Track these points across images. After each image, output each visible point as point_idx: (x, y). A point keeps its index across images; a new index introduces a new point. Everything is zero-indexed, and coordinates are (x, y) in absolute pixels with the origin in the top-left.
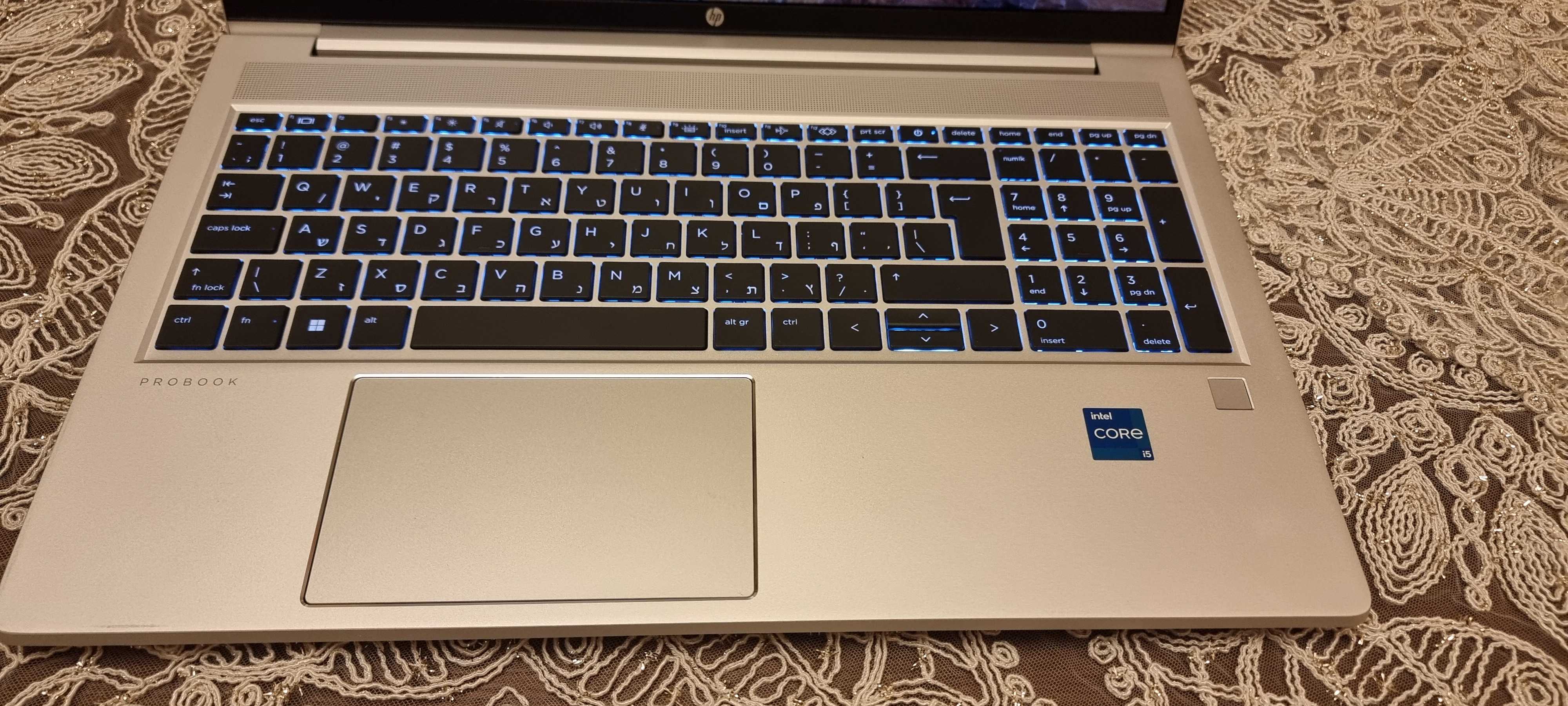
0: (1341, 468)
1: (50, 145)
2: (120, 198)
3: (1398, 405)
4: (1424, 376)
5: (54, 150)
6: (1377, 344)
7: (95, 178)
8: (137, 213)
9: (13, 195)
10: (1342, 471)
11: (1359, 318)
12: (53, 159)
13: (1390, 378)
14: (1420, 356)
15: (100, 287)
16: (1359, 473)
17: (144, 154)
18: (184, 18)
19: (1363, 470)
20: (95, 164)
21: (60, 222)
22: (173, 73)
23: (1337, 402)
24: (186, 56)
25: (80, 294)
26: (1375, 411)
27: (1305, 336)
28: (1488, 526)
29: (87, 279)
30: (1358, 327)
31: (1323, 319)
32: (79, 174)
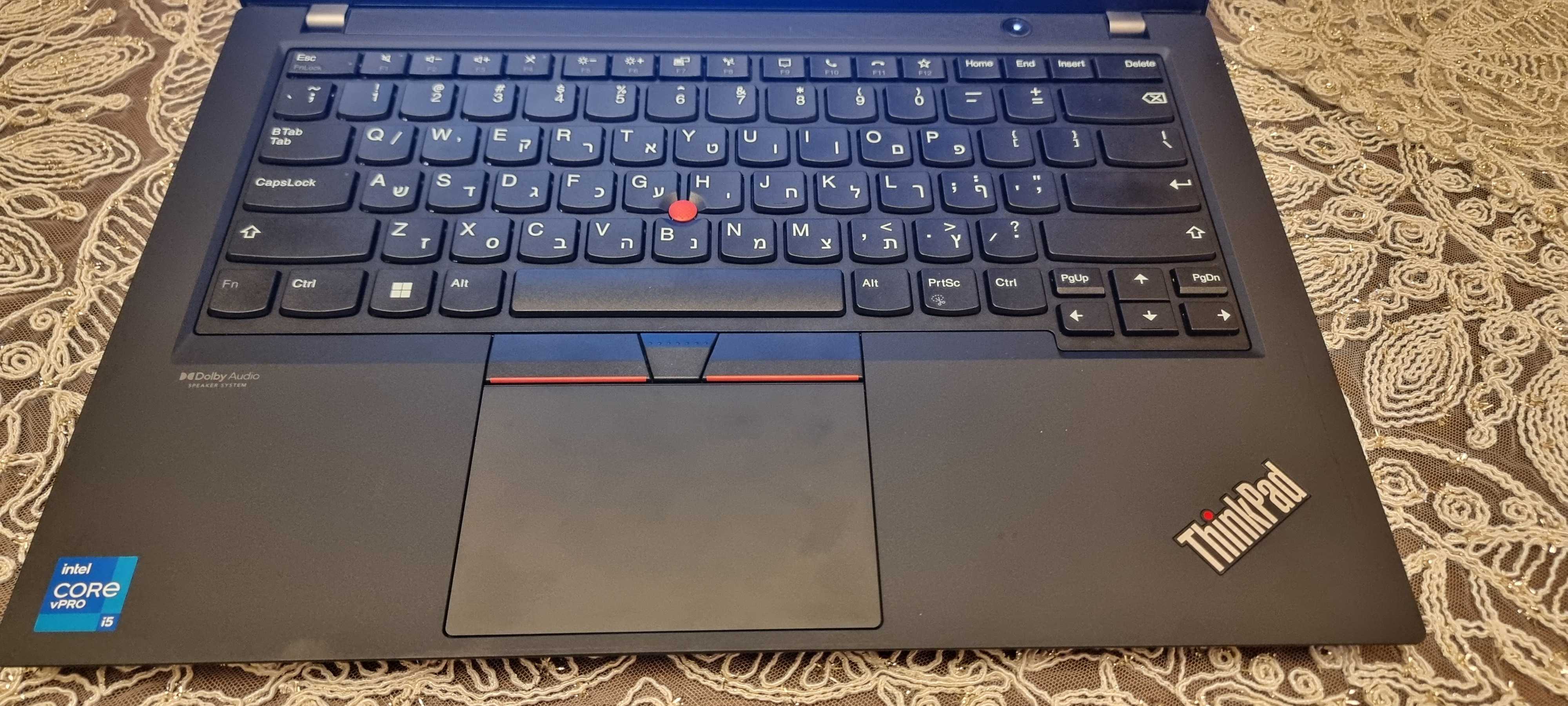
1: (62, 131)
3: (1536, 302)
5: (68, 136)
6: (1504, 239)
9: (26, 186)
11: (1483, 212)
12: (67, 145)
13: (1524, 274)
20: (114, 148)
21: (81, 211)
27: (1431, 234)
30: (1483, 222)
32: (97, 160)
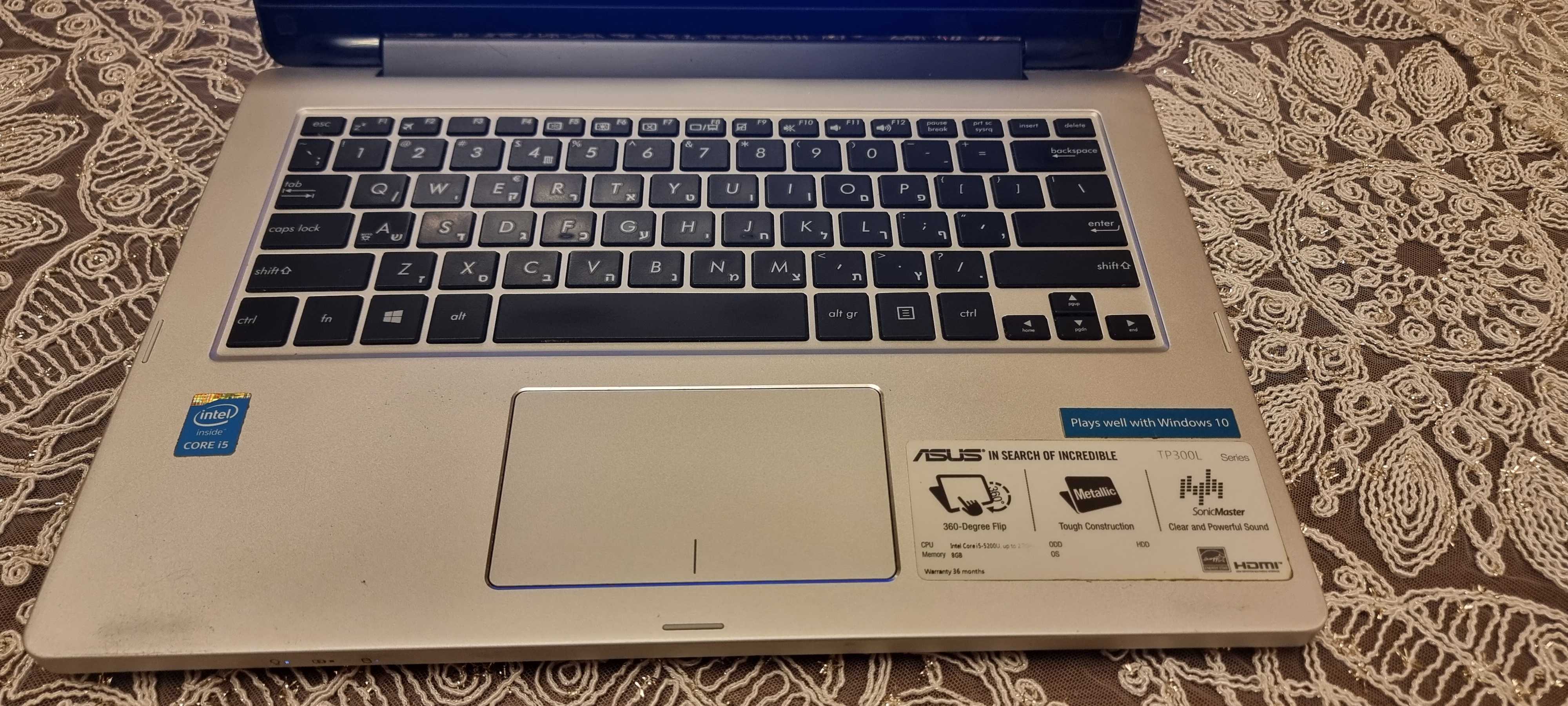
0: (1341, 439)
2: (72, 252)
4: (1416, 341)
7: (43, 236)
8: (91, 266)
10: (1343, 442)
14: (1411, 320)
15: (54, 343)
16: (1362, 442)
17: (95, 207)
18: (129, 66)
19: (1364, 440)
22: (121, 123)
23: (1331, 372)
24: (134, 106)
25: (33, 352)
26: (1368, 381)
28: (1496, 487)
29: (39, 335)
31: (1309, 291)
